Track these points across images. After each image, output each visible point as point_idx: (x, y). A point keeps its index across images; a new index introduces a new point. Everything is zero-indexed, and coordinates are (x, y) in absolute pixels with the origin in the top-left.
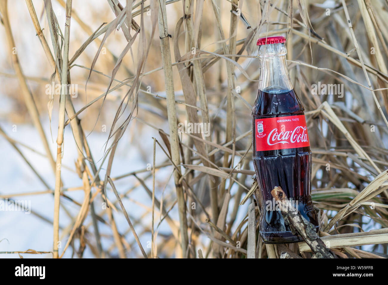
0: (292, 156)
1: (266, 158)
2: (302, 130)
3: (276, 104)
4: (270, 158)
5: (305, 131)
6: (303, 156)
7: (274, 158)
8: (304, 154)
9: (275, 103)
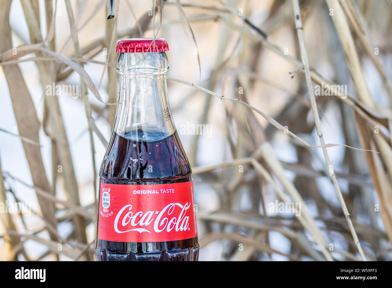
0: (155, 256)
1: (110, 255)
2: (178, 210)
3: (134, 160)
4: (115, 255)
5: (185, 211)
6: (175, 256)
7: (123, 257)
8: (177, 254)
9: (132, 159)
